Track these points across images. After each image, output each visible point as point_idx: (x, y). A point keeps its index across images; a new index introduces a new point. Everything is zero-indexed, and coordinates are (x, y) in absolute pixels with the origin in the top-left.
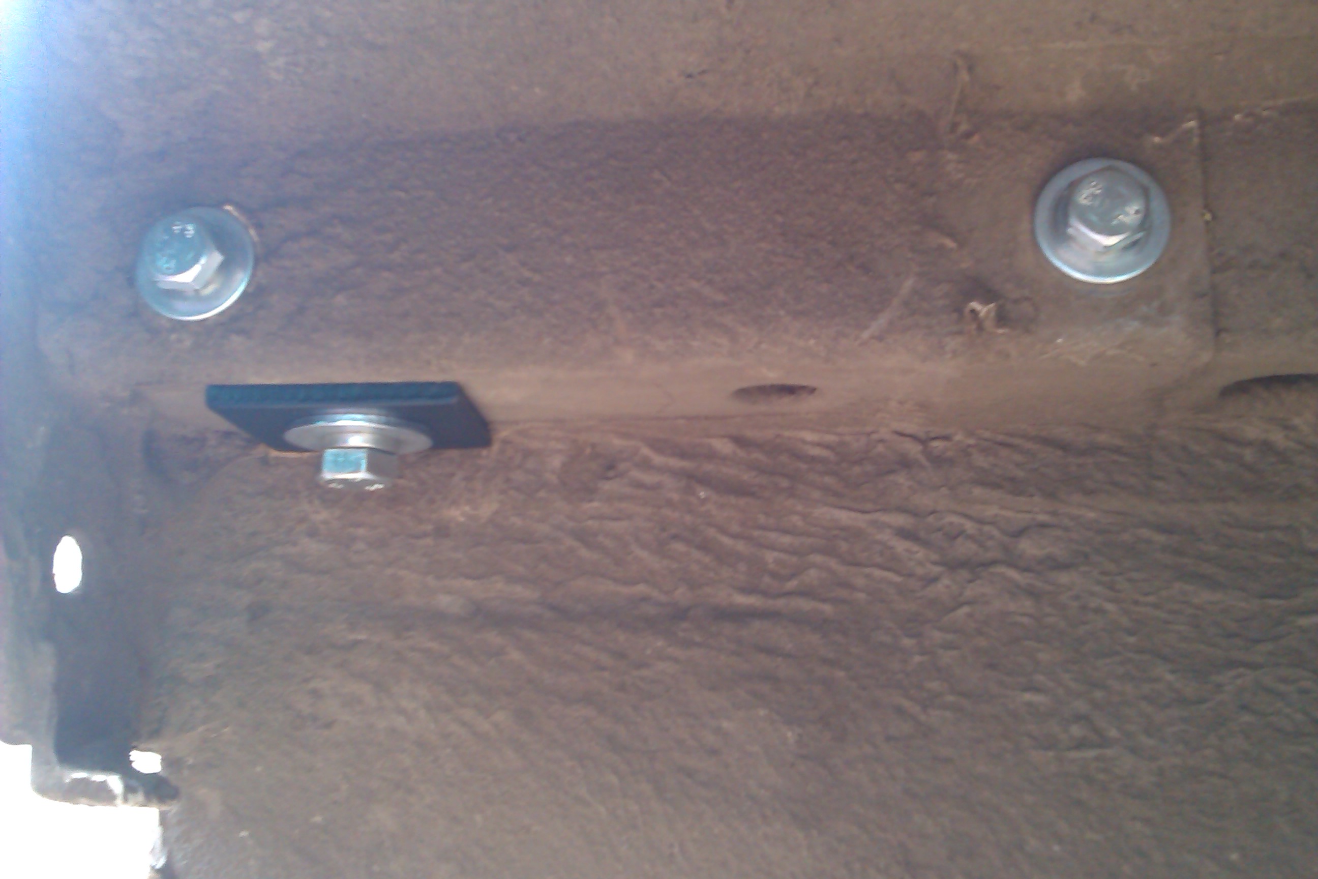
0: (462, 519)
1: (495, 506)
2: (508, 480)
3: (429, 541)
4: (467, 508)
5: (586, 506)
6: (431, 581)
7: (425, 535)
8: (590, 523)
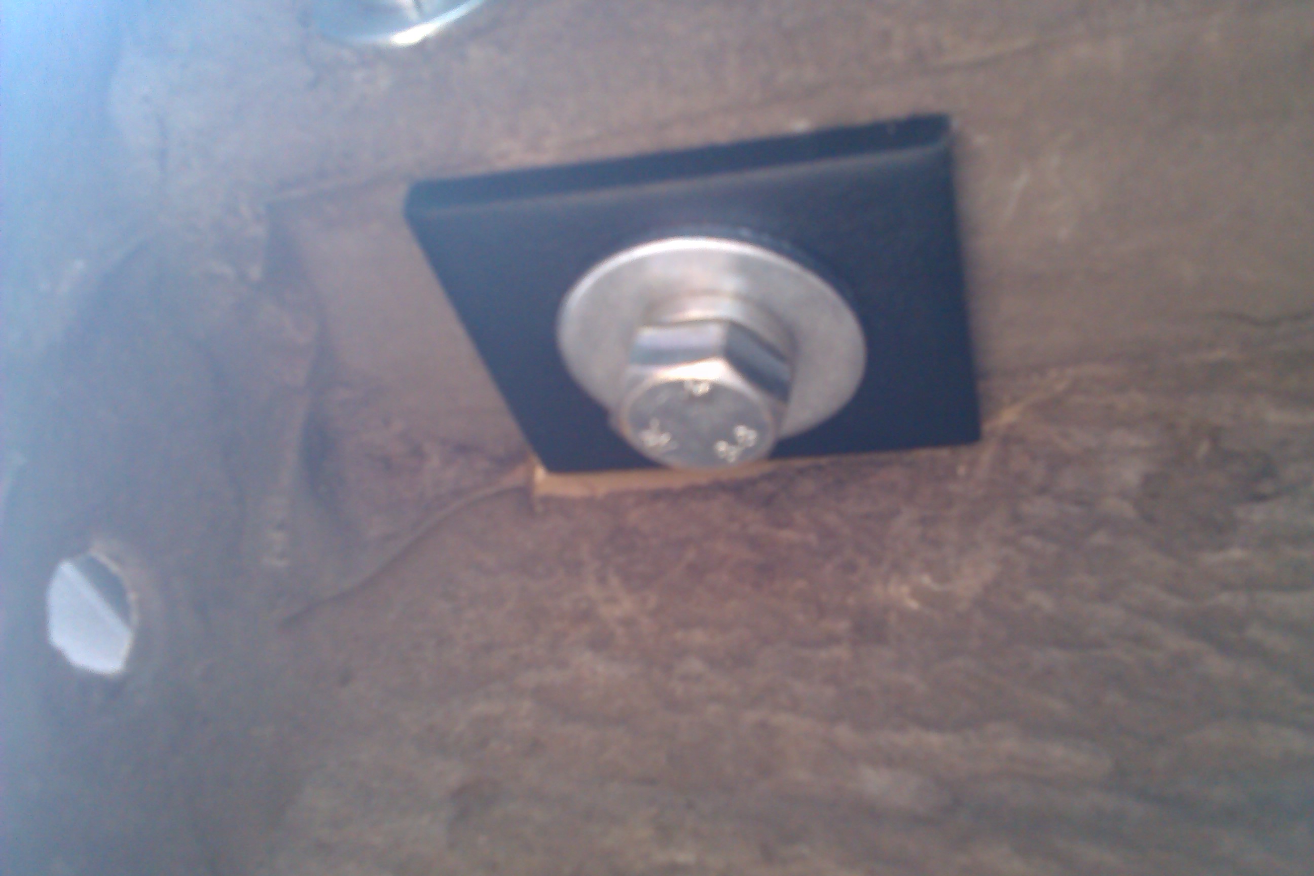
0: (913, 605)
1: (989, 571)
2: (1016, 518)
3: (841, 652)
4: (926, 580)
5: (1210, 558)
6: (844, 733)
7: (832, 639)
8: (1224, 598)
